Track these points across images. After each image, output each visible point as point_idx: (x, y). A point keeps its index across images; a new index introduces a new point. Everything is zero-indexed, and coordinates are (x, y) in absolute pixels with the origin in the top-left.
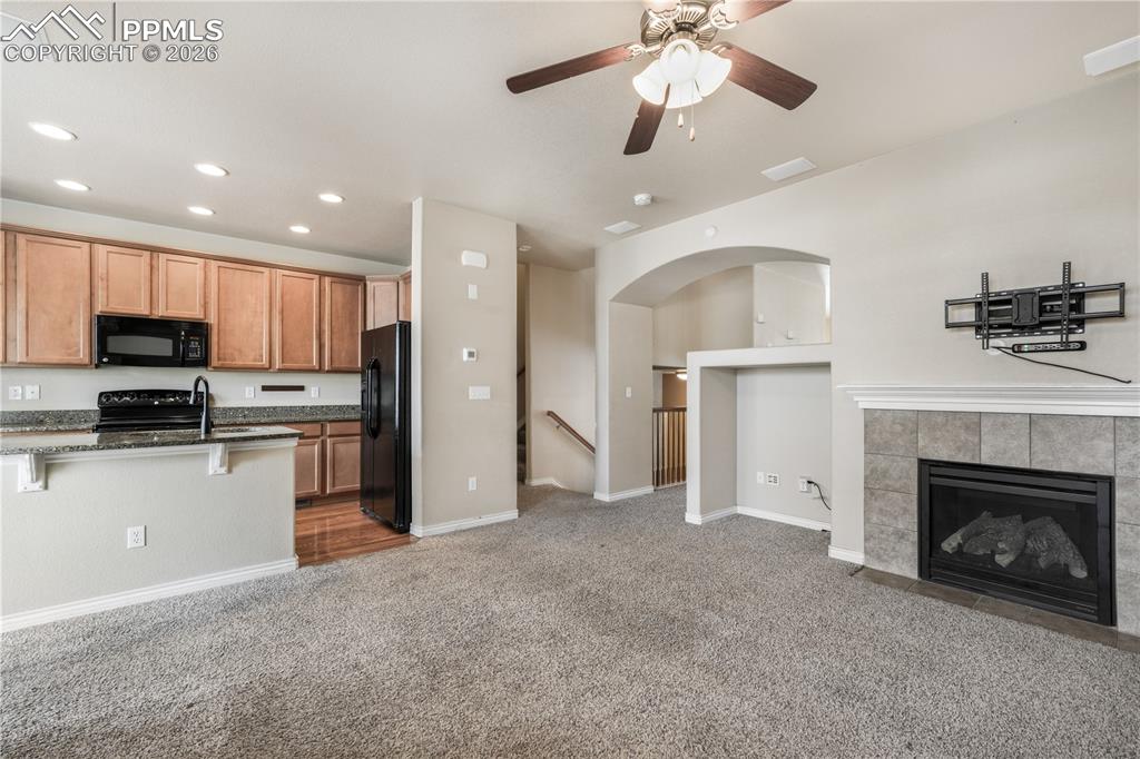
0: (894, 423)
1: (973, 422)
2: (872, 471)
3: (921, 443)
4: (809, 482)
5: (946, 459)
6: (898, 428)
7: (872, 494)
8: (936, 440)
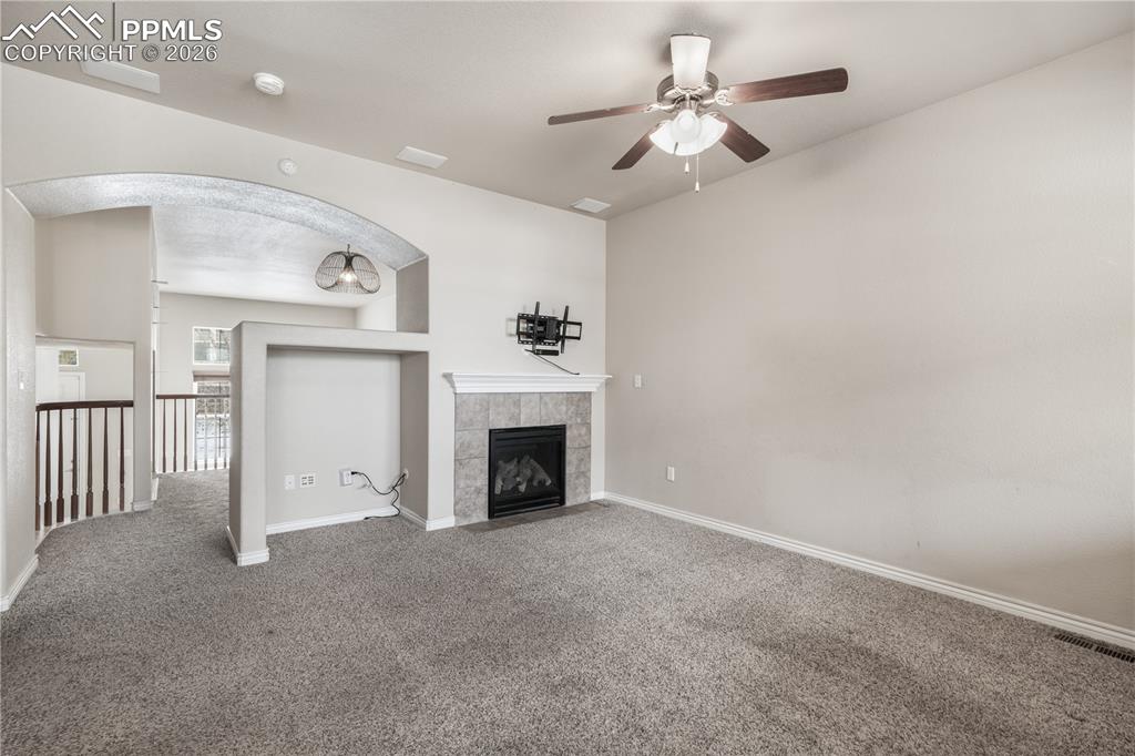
0: (476, 404)
1: (516, 399)
2: (462, 445)
3: (491, 418)
4: (353, 473)
5: (504, 427)
6: (478, 407)
7: (461, 464)
8: (499, 414)
